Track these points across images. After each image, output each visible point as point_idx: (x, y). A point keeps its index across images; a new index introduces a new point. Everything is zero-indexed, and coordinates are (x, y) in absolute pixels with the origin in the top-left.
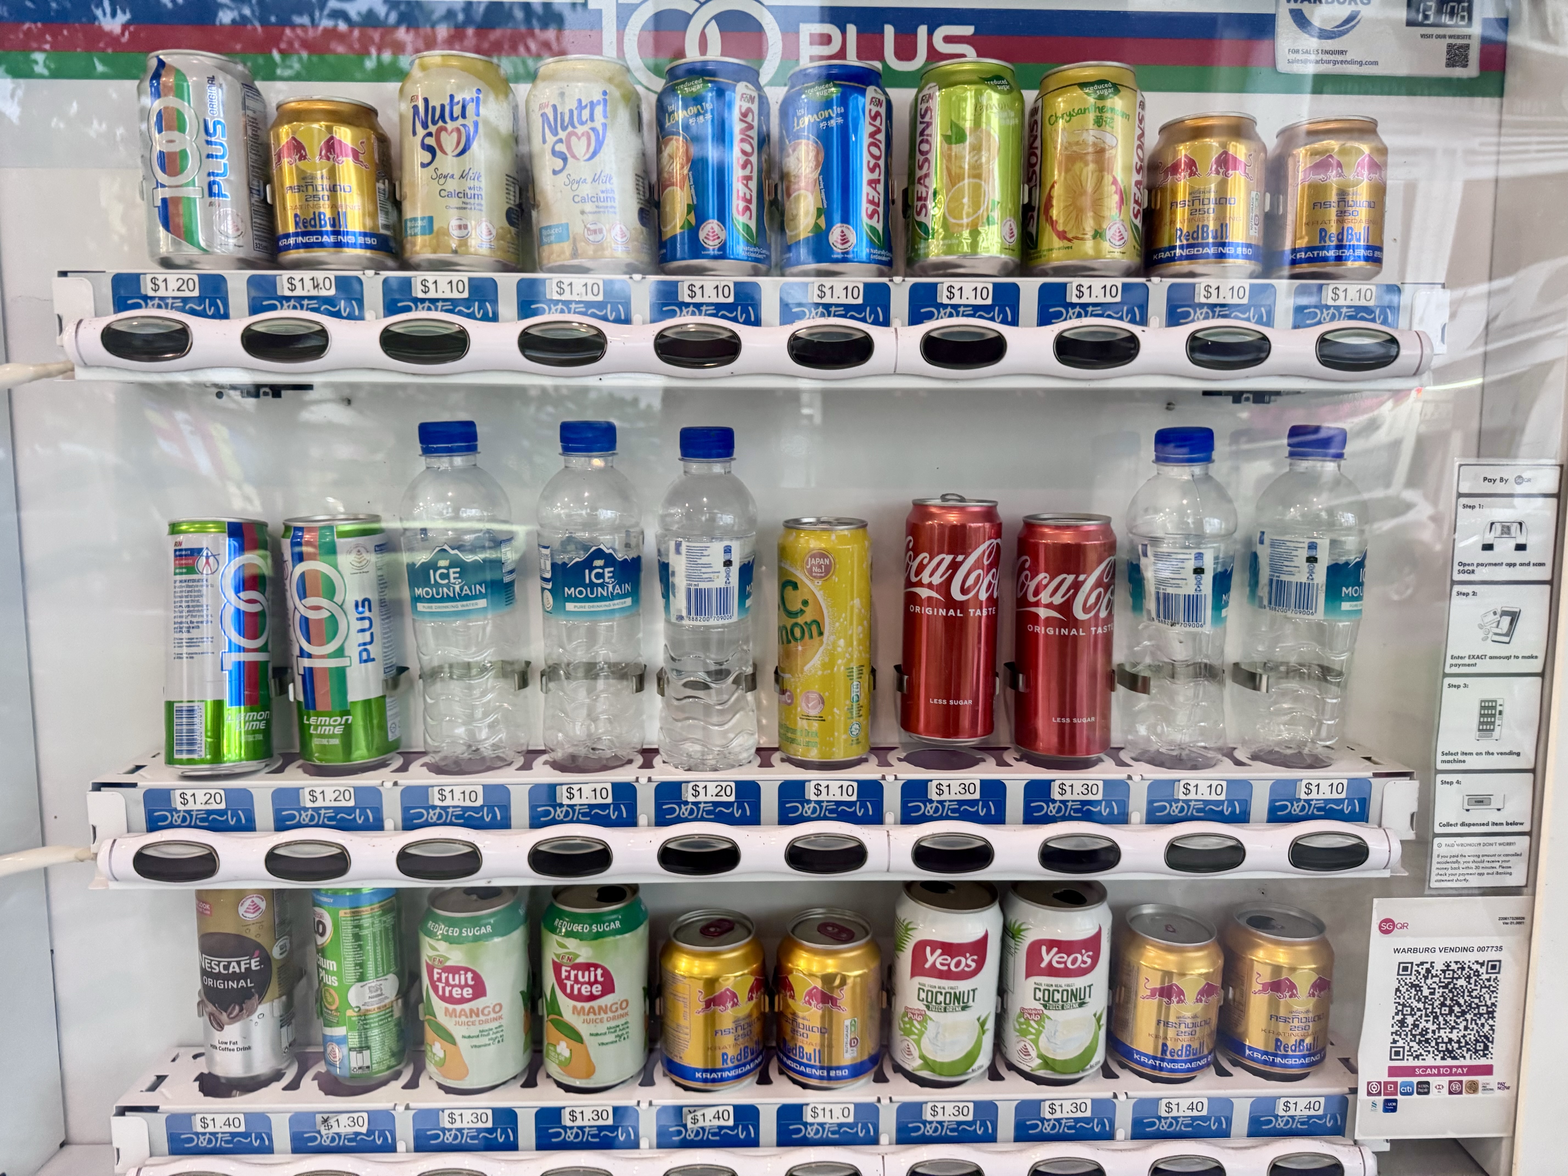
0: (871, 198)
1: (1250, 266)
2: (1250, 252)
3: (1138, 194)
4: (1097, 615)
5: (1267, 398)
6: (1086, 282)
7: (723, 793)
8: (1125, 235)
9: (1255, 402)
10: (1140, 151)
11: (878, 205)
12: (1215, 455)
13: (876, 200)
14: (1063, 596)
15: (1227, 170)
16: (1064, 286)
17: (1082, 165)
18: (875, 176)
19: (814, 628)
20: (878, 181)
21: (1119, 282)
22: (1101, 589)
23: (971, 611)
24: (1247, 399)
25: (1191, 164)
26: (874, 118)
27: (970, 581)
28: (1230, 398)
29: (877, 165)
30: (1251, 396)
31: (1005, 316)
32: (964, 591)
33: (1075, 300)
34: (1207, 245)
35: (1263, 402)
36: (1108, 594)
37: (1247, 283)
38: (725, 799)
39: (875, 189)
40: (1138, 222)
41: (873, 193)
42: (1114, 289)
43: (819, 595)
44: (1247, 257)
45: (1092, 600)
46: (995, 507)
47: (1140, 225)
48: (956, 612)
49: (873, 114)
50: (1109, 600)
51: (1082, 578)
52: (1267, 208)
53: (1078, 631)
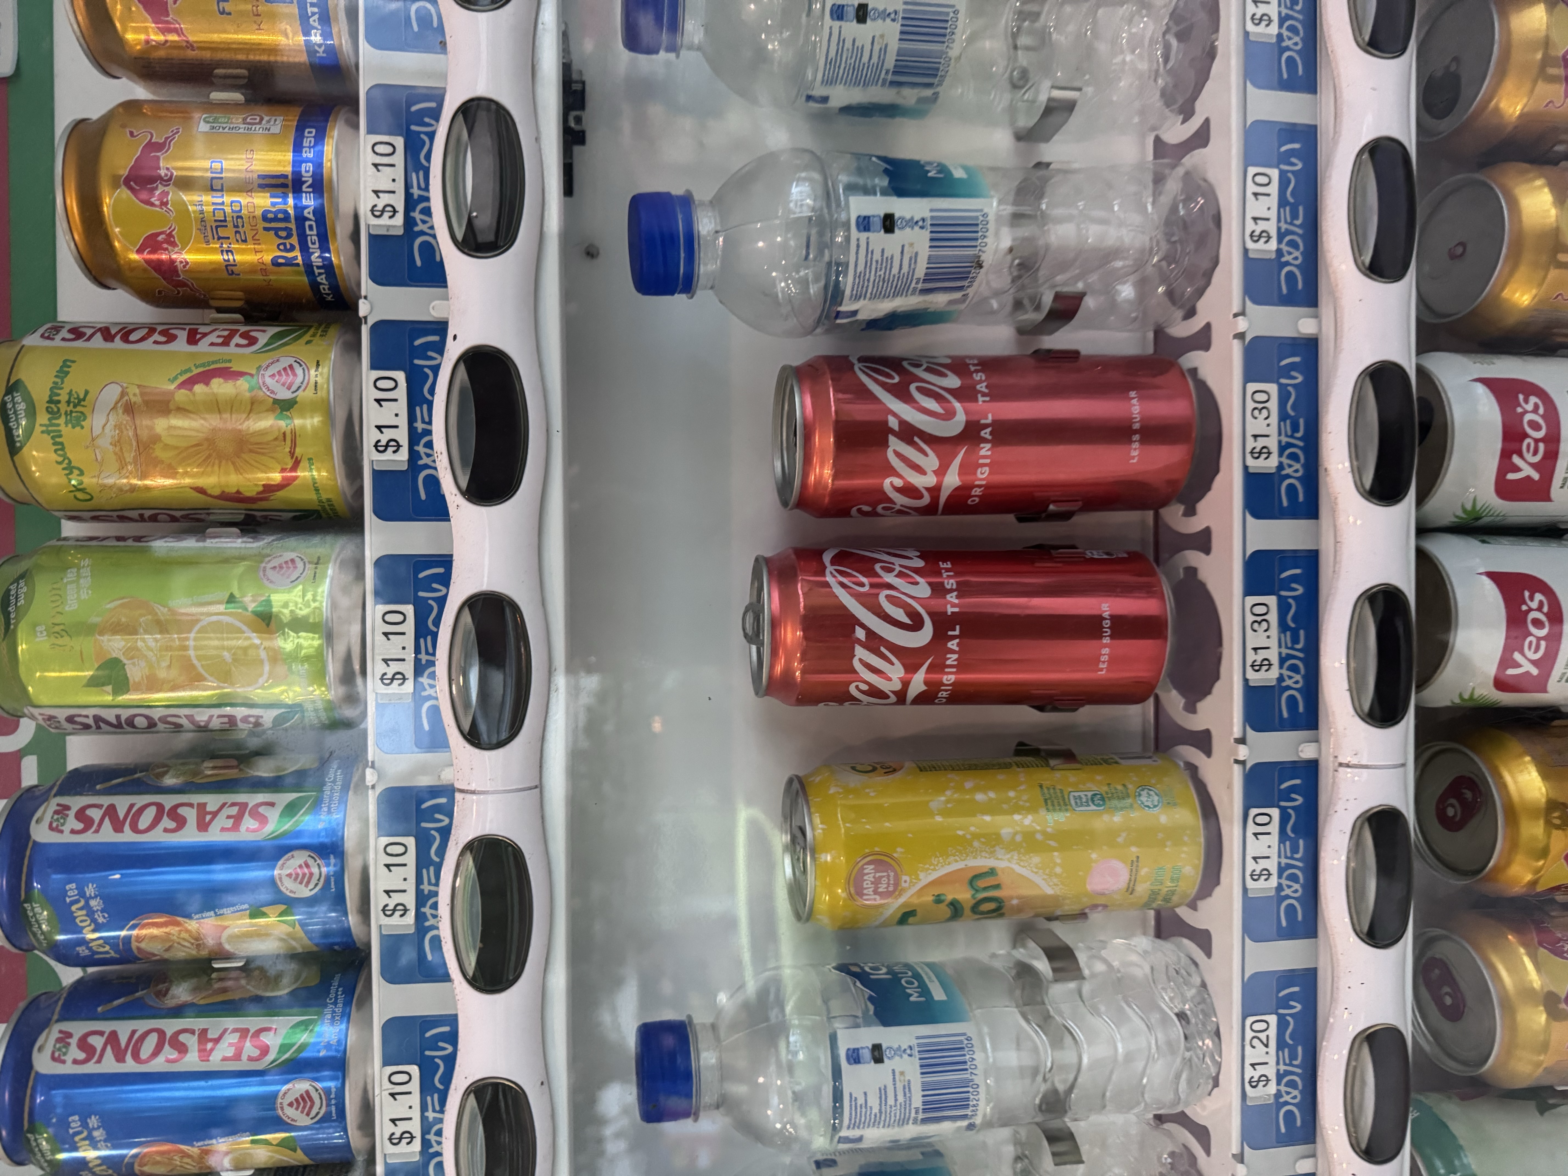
0: (230, 823)
1: (336, 133)
2: (310, 134)
3: (212, 338)
4: (956, 393)
5: (576, 87)
6: (370, 436)
7: (1263, 1036)
8: (285, 362)
9: (582, 107)
10: (133, 337)
11: (243, 806)
12: (677, 190)
13: (234, 811)
14: (926, 455)
15: (160, 178)
16: (378, 475)
17: (158, 447)
18: (190, 814)
19: (981, 883)
20: (202, 807)
21: (369, 375)
22: (913, 387)
23: (950, 610)
24: (578, 120)
25: (151, 243)
26: (88, 823)
27: (899, 615)
28: (577, 149)
29: (173, 813)
30: (573, 114)
31: (435, 578)
32: (916, 624)
33: (403, 455)
34: (299, 209)
35: (583, 91)
36: (920, 372)
37: (366, 140)
38: (1273, 1032)
39: (215, 814)
40: (264, 335)
41: (222, 821)
42: (381, 384)
43: (926, 878)
44: (320, 138)
45: (931, 404)
46: (767, 561)
47: (272, 330)
48: (954, 637)
49: (80, 826)
50: (928, 370)
51: (893, 423)
52: (237, 96)
53: (986, 426)
